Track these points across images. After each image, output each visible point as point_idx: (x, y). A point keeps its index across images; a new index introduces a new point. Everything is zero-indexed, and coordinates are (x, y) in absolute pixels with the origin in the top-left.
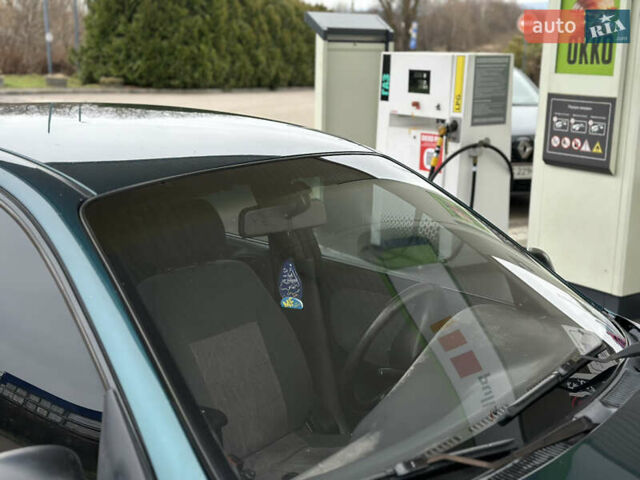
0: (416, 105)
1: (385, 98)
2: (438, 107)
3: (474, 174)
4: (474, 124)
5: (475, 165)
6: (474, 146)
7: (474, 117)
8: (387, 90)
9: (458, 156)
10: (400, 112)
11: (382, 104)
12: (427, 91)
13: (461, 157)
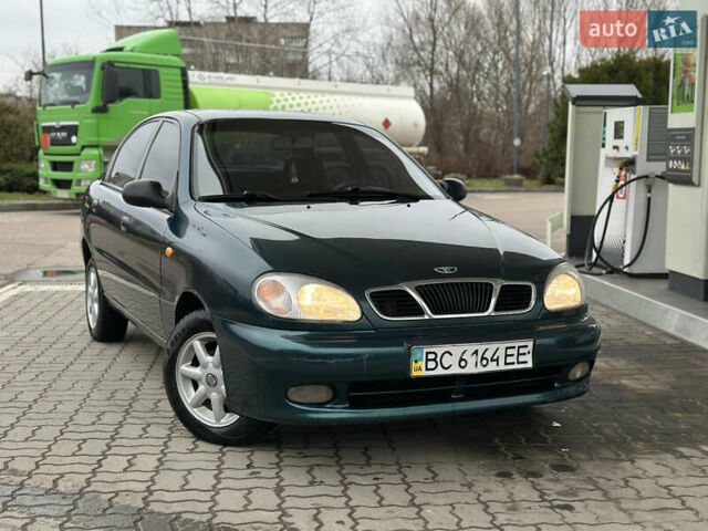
0: (616, 147)
1: (603, 146)
2: (627, 148)
3: (649, 199)
4: (648, 160)
5: (650, 192)
6: (647, 177)
7: (648, 154)
8: (604, 139)
9: (635, 182)
10: (611, 155)
11: (602, 150)
12: (622, 137)
13: (637, 185)
